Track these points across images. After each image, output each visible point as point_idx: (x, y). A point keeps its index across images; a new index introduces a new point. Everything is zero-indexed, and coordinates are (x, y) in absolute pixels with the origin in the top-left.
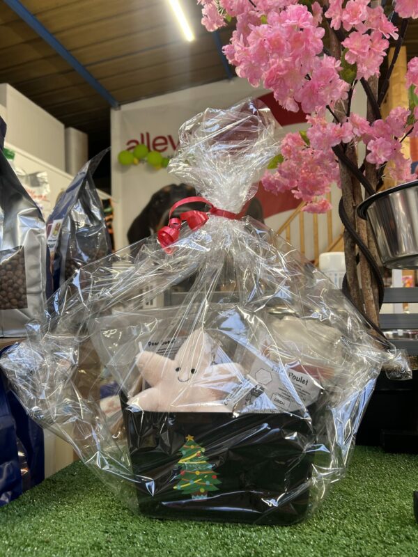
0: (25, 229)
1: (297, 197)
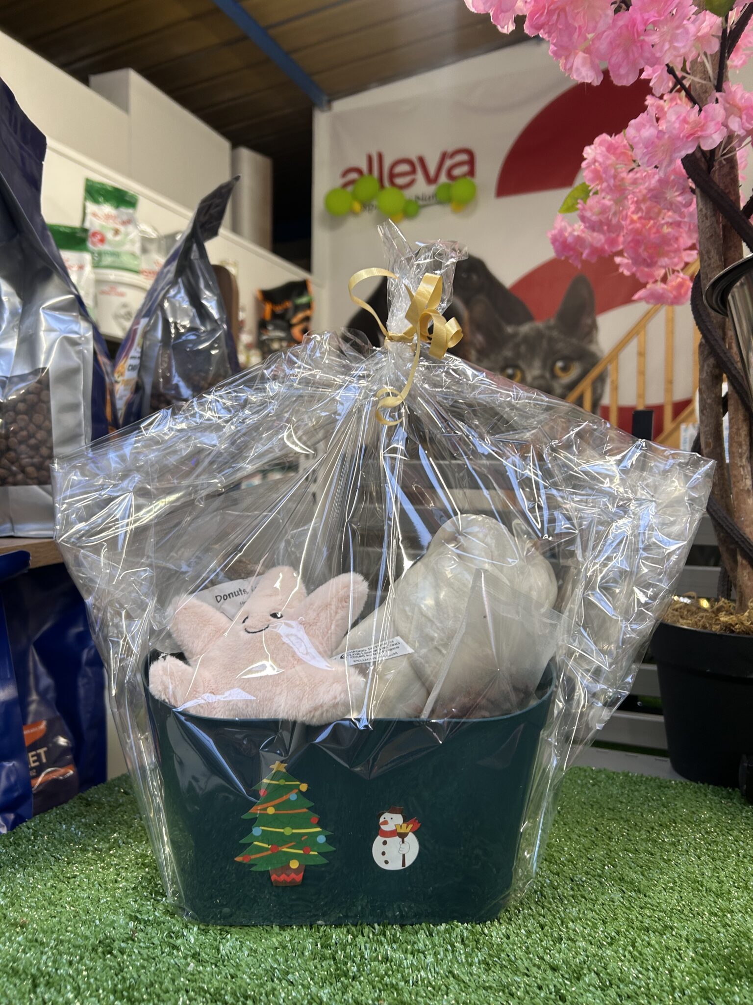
0: (53, 335)
1: (627, 273)
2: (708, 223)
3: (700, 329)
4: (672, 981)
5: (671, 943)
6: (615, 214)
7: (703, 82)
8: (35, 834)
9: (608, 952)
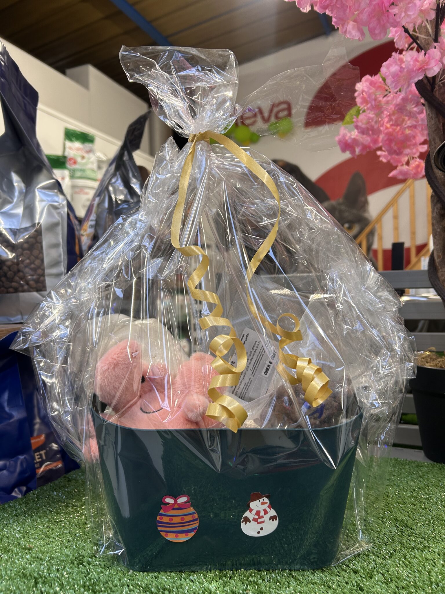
0: (44, 203)
1: (384, 160)
2: (433, 122)
3: (431, 186)
4: (430, 578)
5: (428, 557)
6: (376, 122)
7: (427, 38)
8: (38, 497)
9: (389, 562)
